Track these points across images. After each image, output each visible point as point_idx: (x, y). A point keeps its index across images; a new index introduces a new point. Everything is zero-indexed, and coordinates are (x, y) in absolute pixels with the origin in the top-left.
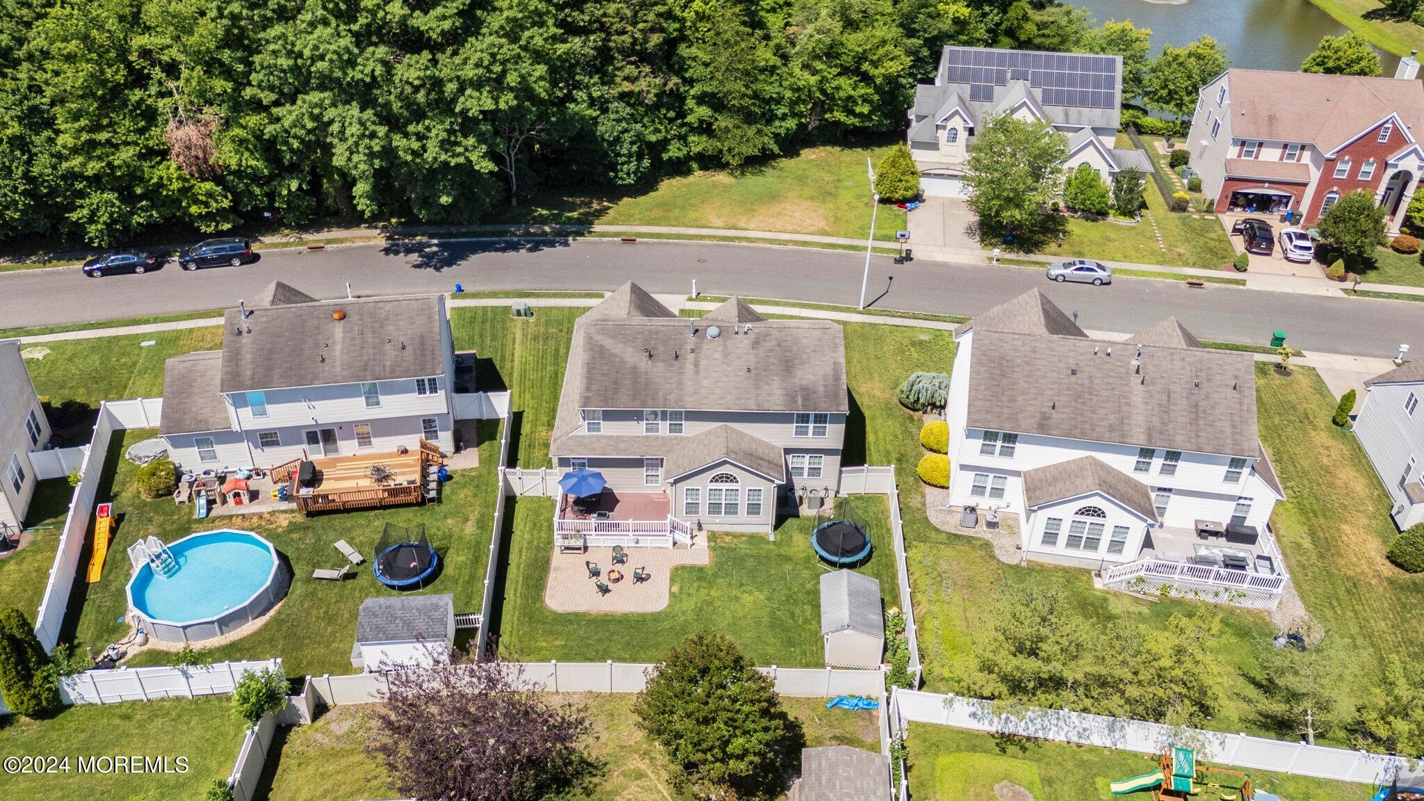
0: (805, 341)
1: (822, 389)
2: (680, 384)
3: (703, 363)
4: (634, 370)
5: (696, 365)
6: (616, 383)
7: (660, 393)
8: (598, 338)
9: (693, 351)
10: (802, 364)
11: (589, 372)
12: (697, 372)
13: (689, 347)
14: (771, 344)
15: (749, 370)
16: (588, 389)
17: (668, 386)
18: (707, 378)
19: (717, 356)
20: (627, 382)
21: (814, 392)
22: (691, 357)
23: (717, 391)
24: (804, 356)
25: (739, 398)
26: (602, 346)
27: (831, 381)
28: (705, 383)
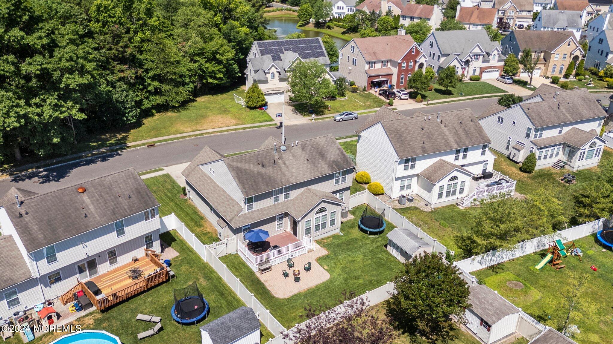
0: (321, 143)
1: (340, 160)
2: (283, 174)
3: (287, 162)
4: (259, 173)
5: (285, 164)
6: (255, 182)
7: (278, 180)
8: (234, 164)
9: (279, 159)
10: (326, 152)
11: (239, 181)
12: (287, 167)
13: (277, 157)
14: (309, 148)
15: (307, 160)
16: (244, 188)
17: (279, 176)
18: (293, 168)
19: (291, 158)
20: (260, 180)
21: (339, 162)
22: (280, 161)
23: (301, 172)
24: (325, 149)
25: (312, 173)
26: (238, 167)
27: (341, 156)
28: (294, 170)
